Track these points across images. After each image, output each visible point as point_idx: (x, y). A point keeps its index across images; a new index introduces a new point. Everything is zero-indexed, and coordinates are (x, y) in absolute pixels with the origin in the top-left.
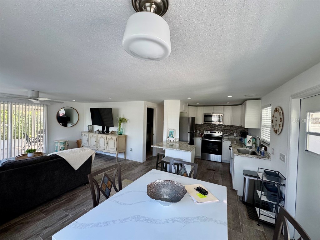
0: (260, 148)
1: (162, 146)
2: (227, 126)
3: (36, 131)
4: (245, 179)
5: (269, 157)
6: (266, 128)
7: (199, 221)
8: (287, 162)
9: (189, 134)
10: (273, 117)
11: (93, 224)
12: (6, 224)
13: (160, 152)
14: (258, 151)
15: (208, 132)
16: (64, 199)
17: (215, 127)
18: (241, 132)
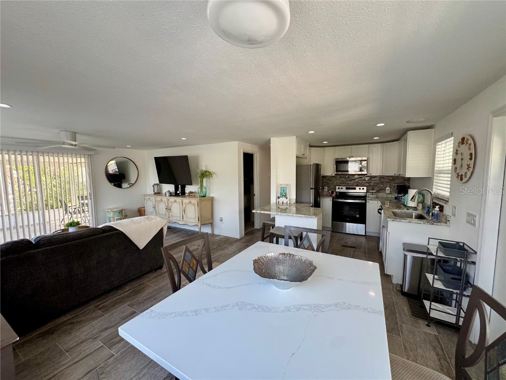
0: (431, 208)
1: (269, 210)
2: (375, 177)
3: (77, 197)
4: (405, 256)
5: (447, 221)
6: (442, 175)
7: (339, 309)
8: (481, 226)
9: (312, 192)
10: (457, 153)
11: (175, 312)
12: (50, 324)
13: (267, 221)
14: (428, 212)
15: (342, 188)
16: (127, 291)
17: (354, 180)
18: (397, 186)
